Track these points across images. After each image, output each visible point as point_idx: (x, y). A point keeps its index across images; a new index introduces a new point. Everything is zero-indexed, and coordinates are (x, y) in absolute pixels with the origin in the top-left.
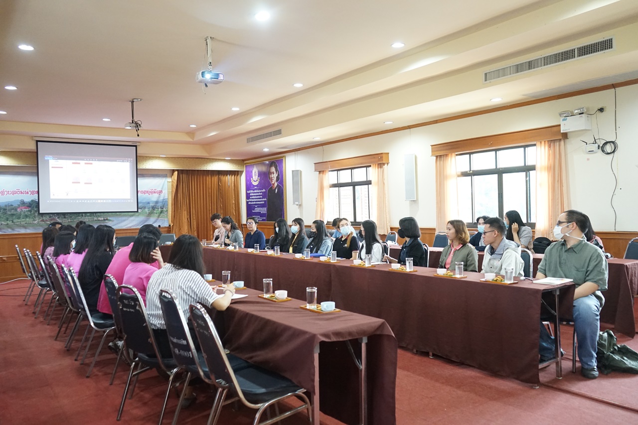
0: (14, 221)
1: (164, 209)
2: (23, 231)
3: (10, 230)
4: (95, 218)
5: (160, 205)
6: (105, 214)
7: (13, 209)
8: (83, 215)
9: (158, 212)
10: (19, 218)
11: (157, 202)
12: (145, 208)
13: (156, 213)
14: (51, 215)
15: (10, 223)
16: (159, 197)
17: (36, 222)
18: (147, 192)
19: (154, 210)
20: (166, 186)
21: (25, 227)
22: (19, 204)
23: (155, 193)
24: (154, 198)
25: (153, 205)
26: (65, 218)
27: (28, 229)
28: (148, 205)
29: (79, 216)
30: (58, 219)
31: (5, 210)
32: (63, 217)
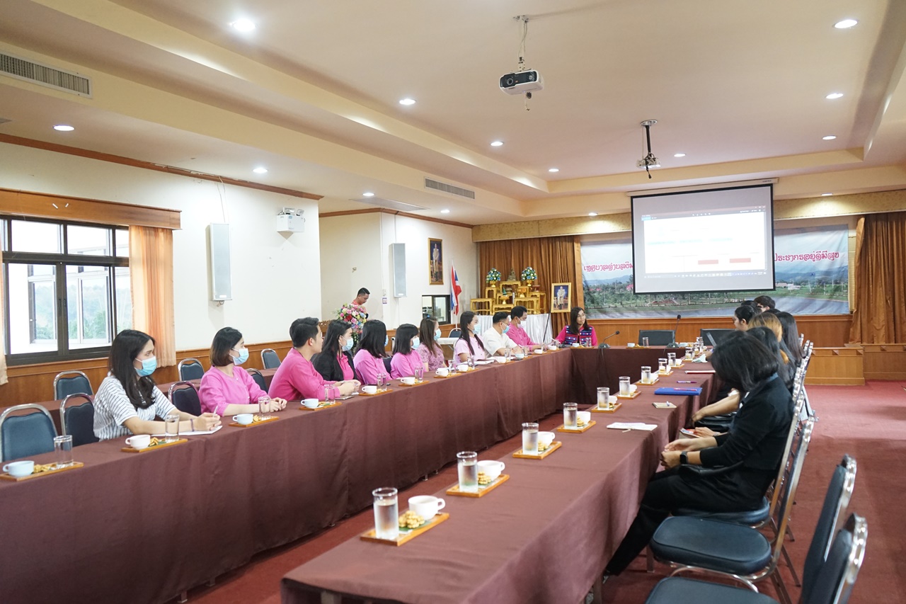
0: (624, 303)
1: (842, 284)
2: (632, 316)
3: (618, 314)
4: (726, 300)
5: (834, 277)
6: (740, 293)
7: (622, 287)
8: (708, 295)
9: (830, 288)
10: (628, 299)
11: (828, 273)
12: (806, 282)
13: (827, 292)
14: (667, 295)
15: (618, 305)
16: (832, 264)
17: (647, 305)
18: (811, 256)
19: (823, 286)
20: (845, 245)
21: (635, 311)
22: (629, 281)
23: (824, 257)
24: (824, 265)
25: (820, 277)
26: (684, 299)
27: (639, 313)
28: (812, 277)
29: (703, 296)
30: (674, 301)
31: (613, 288)
32: (681, 297)
